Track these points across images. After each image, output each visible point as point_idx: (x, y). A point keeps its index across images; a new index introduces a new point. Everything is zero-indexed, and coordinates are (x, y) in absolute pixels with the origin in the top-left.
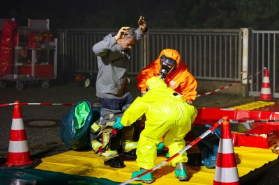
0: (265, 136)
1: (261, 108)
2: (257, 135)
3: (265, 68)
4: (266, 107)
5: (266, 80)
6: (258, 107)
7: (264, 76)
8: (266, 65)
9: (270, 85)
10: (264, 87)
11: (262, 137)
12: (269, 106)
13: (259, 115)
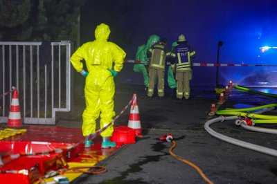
0: (25, 172)
1: (11, 137)
2: (15, 172)
3: (13, 88)
4: (17, 135)
5: (15, 102)
6: (7, 136)
7: (12, 97)
8: (14, 84)
9: (20, 109)
10: (13, 111)
11: (22, 175)
12: (21, 134)
13: (12, 146)
